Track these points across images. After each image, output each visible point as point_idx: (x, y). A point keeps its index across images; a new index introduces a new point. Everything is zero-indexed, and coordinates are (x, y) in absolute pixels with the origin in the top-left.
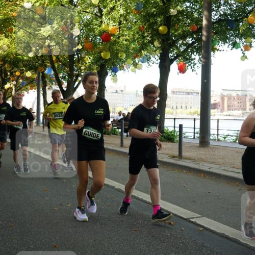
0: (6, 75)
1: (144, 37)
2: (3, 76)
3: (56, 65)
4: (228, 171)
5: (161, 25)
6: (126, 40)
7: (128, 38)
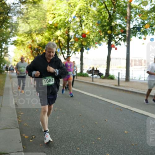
0: (39, 52)
1: (101, 35)
2: (38, 52)
3: (62, 47)
4: (140, 91)
5: (108, 30)
6: (93, 37)
7: (94, 36)
